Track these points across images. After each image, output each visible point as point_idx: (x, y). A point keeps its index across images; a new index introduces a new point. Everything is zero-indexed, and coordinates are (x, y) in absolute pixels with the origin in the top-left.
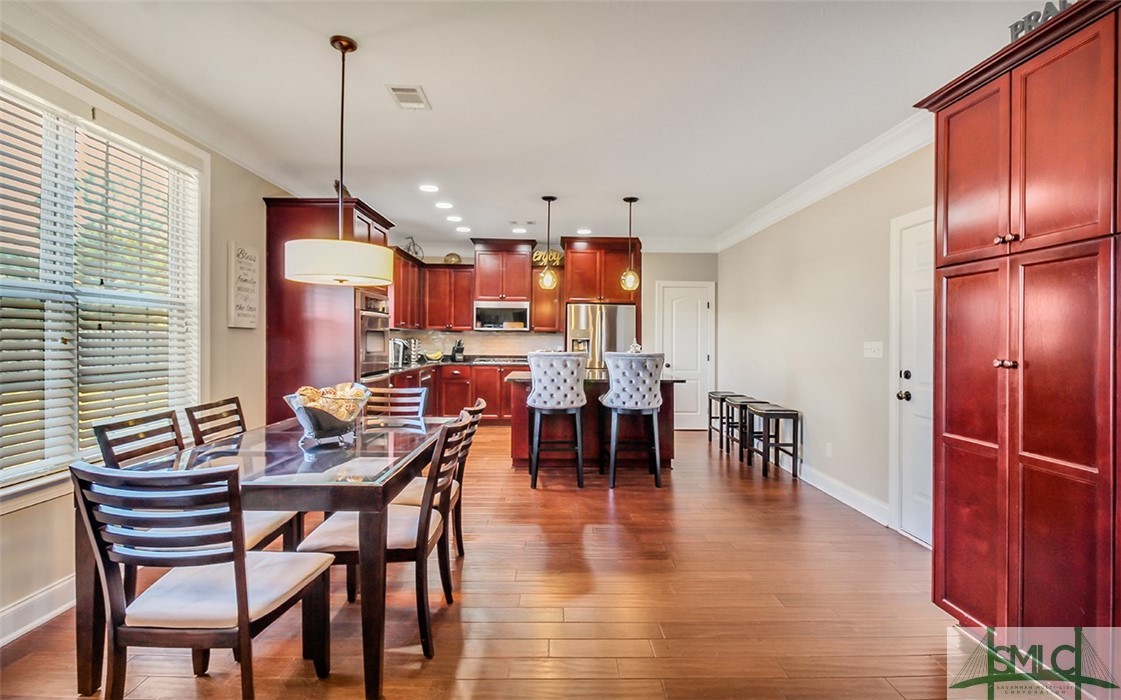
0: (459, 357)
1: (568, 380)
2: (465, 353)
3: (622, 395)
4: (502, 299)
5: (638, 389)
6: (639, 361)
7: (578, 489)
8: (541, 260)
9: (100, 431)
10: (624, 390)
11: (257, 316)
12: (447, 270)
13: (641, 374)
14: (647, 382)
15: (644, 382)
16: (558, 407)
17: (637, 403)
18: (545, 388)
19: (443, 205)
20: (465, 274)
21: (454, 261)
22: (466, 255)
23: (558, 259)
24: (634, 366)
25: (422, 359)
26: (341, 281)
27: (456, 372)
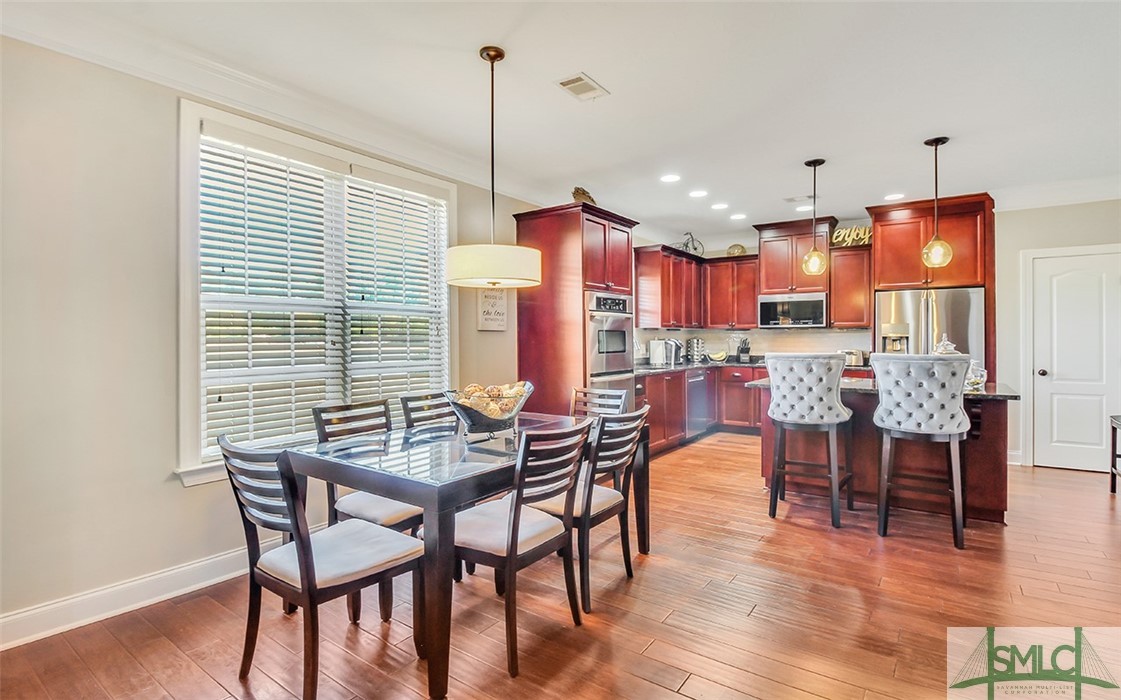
0: (745, 357)
1: (814, 389)
2: (752, 353)
3: (896, 411)
4: (792, 291)
5: (921, 406)
6: (921, 366)
7: (830, 527)
8: (844, 240)
9: (317, 412)
10: (898, 405)
11: (505, 319)
12: (730, 263)
13: (925, 384)
14: (936, 395)
15: (931, 396)
16: (802, 422)
17: (919, 425)
18: (785, 397)
19: (698, 194)
20: (748, 265)
21: (737, 253)
22: (750, 245)
23: (867, 236)
24: (913, 374)
25: (705, 360)
26: (494, 284)
27: (737, 374)
